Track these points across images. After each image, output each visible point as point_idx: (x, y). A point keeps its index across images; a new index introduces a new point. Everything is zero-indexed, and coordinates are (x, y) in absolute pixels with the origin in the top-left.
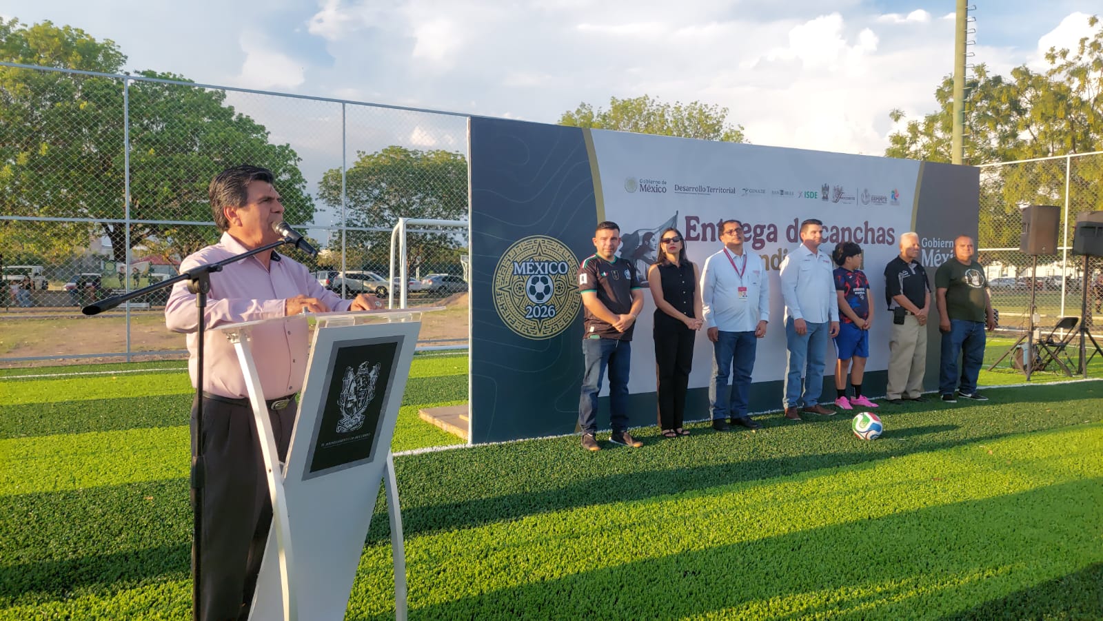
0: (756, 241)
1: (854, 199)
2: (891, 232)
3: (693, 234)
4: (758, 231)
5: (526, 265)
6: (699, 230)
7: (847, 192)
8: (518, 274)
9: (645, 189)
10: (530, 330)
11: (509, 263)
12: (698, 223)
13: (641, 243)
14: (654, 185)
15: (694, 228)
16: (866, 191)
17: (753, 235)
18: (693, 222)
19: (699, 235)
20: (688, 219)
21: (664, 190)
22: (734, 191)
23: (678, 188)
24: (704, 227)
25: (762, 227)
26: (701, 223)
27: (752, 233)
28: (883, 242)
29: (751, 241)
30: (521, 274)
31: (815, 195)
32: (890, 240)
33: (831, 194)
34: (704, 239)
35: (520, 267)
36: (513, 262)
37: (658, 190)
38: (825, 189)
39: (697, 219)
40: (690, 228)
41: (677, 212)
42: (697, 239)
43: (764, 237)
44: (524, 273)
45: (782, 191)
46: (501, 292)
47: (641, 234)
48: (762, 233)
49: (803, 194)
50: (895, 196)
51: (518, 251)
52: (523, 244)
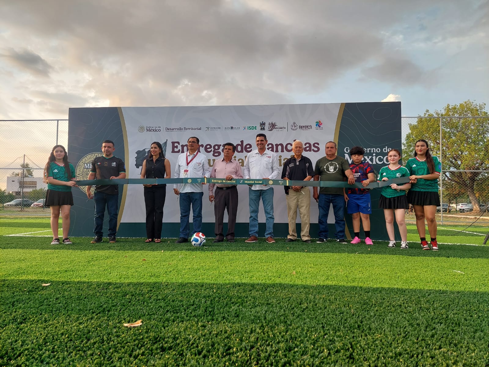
0: (214, 152)
1: (285, 128)
2: (316, 145)
3: (176, 150)
4: (216, 147)
5: (90, 165)
6: (180, 148)
8: (86, 168)
9: (149, 130)
11: (82, 164)
12: (179, 144)
13: (146, 154)
14: (154, 128)
15: (177, 147)
16: (294, 123)
17: (213, 150)
18: (176, 145)
19: (179, 150)
20: (173, 143)
21: (160, 131)
22: (200, 129)
23: (167, 129)
24: (183, 146)
25: (219, 146)
26: (181, 144)
27: (212, 149)
28: (310, 150)
29: (212, 153)
30: (88, 168)
31: (255, 128)
32: (316, 149)
33: (267, 127)
35: (87, 165)
36: (84, 163)
37: (156, 131)
38: (263, 124)
39: (178, 143)
40: (174, 147)
41: (167, 140)
42: (179, 152)
43: (220, 150)
44: (89, 168)
45: (232, 127)
46: (79, 175)
47: (147, 150)
48: (219, 148)
49: (247, 128)
50: (319, 124)
51: (86, 159)
52: (89, 156)
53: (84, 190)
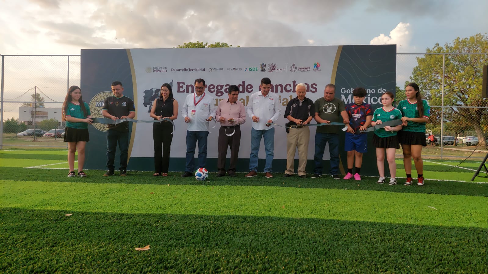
0: (217, 92)
1: (284, 69)
2: (314, 86)
3: (181, 90)
4: (219, 88)
5: (101, 103)
6: (185, 88)
7: (279, 66)
8: (98, 106)
9: (156, 71)
10: (103, 128)
11: (94, 102)
12: (184, 84)
13: (154, 94)
14: (161, 69)
15: (182, 87)
16: (293, 65)
17: (216, 90)
18: (181, 85)
19: (185, 90)
20: (179, 83)
21: (166, 71)
22: (204, 70)
23: (173, 70)
24: (188, 86)
25: (222, 86)
26: (186, 84)
27: (215, 89)
29: (215, 93)
30: (99, 106)
31: (256, 69)
32: (314, 90)
33: (267, 68)
34: (188, 92)
35: (99, 104)
36: (96, 102)
37: (162, 71)
38: (263, 66)
39: (184, 83)
40: (179, 87)
41: (173, 80)
42: (184, 91)
43: (223, 90)
44: (100, 106)
45: (234, 68)
46: (91, 113)
47: (154, 90)
48: (221, 89)
49: (248, 69)
50: (317, 66)
51: (98, 97)
52: (100, 95)
53: (96, 126)
